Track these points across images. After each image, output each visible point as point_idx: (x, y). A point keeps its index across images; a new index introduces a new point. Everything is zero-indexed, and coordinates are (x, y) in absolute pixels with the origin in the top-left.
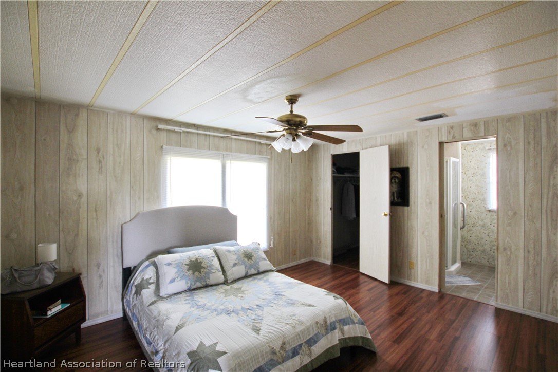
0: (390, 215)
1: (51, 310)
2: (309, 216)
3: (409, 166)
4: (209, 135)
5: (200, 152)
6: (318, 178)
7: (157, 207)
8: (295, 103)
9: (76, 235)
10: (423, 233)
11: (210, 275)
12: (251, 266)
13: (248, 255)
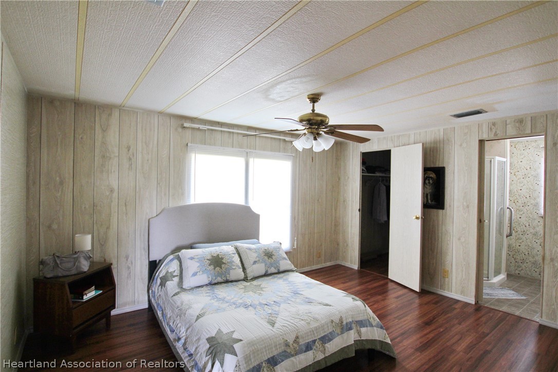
0: (422, 218)
1: (86, 294)
2: (335, 217)
3: (444, 166)
4: (233, 133)
5: (224, 149)
6: (347, 178)
7: (181, 204)
8: (317, 101)
9: (108, 228)
10: (459, 239)
11: (231, 271)
12: (271, 265)
13: (268, 253)
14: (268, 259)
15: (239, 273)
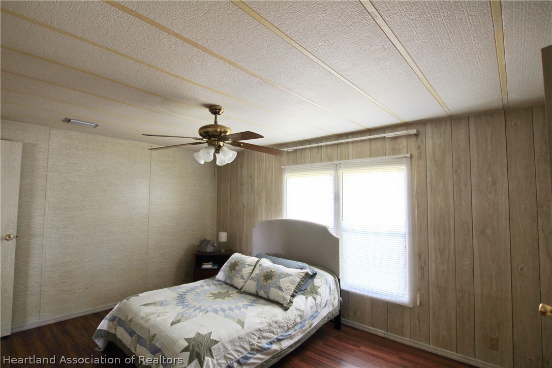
1: (204, 265)
4: (322, 146)
12: (261, 287)
13: (268, 276)
14: (263, 280)
15: (239, 282)
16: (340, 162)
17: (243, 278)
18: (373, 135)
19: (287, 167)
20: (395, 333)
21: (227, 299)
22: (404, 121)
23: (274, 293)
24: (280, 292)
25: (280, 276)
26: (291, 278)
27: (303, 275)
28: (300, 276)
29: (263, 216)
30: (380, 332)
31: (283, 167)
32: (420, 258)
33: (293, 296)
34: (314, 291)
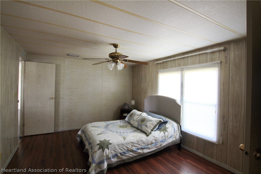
12: (140, 125)
13: (143, 120)
14: (141, 122)
15: (132, 122)
16: (184, 67)
17: (134, 121)
18: (201, 51)
19: (160, 70)
20: (208, 157)
21: (125, 128)
22: (217, 43)
23: (144, 128)
24: (146, 128)
25: (147, 121)
26: (152, 122)
27: (159, 121)
28: (157, 122)
29: (149, 94)
30: (201, 155)
31: (158, 70)
32: (224, 119)
33: (152, 130)
34: (165, 130)
